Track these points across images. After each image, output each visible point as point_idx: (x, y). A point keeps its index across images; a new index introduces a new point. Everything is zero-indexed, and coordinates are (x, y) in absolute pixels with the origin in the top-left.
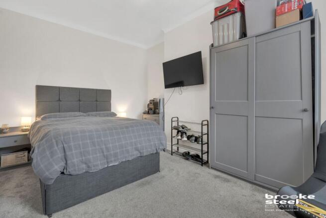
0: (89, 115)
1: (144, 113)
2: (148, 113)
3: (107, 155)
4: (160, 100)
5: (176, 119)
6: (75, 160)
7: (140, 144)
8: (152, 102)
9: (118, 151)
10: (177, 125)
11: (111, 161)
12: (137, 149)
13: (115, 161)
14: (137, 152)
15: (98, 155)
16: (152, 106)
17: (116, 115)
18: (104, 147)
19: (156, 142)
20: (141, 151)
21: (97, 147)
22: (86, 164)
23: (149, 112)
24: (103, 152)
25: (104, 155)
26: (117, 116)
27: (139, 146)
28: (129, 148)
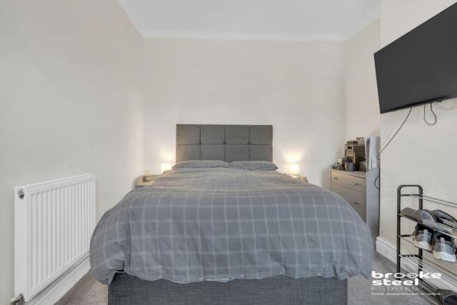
0: (232, 166)
1: (334, 168)
2: (343, 168)
3: (203, 256)
4: (368, 141)
5: (417, 191)
6: (144, 254)
7: (285, 247)
8: (352, 146)
9: (228, 253)
10: (417, 208)
11: (212, 273)
12: (277, 257)
13: (220, 272)
14: (277, 264)
15: (187, 252)
16: (352, 154)
17: (277, 168)
18: (199, 237)
19: (334, 251)
20: (288, 265)
21: (186, 236)
22: (162, 264)
23: (343, 165)
24: (197, 250)
25: (198, 255)
26: (277, 170)
27: (282, 251)
28: (256, 251)
